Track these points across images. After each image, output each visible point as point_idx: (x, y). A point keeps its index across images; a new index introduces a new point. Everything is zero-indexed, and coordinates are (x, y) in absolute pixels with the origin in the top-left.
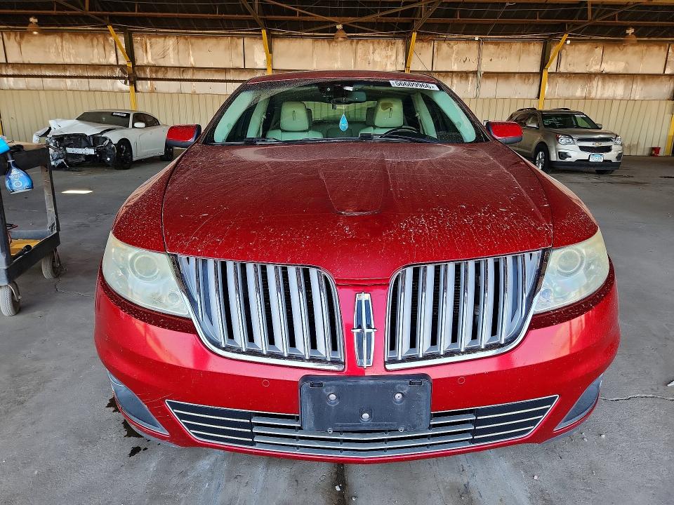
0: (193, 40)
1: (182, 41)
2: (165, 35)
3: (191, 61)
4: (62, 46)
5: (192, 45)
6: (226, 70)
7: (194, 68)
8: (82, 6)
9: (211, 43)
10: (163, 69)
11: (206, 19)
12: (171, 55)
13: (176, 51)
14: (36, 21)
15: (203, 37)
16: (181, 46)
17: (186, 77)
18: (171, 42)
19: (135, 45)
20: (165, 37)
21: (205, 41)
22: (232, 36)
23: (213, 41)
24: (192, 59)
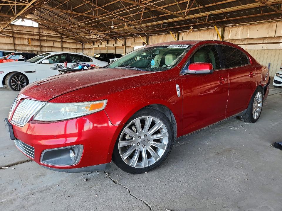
0: (251, 27)
1: (246, 27)
2: (239, 26)
3: (248, 36)
4: (200, 35)
5: (250, 29)
6: (264, 38)
7: (248, 39)
8: (205, 20)
9: (259, 26)
10: (234, 40)
11: (257, 17)
12: (239, 34)
13: (242, 33)
14: (192, 27)
15: (255, 24)
16: (245, 30)
17: (244, 43)
18: (240, 29)
19: (225, 32)
20: (238, 27)
21: (257, 26)
22: (271, 22)
23: (261, 26)
24: (248, 35)
